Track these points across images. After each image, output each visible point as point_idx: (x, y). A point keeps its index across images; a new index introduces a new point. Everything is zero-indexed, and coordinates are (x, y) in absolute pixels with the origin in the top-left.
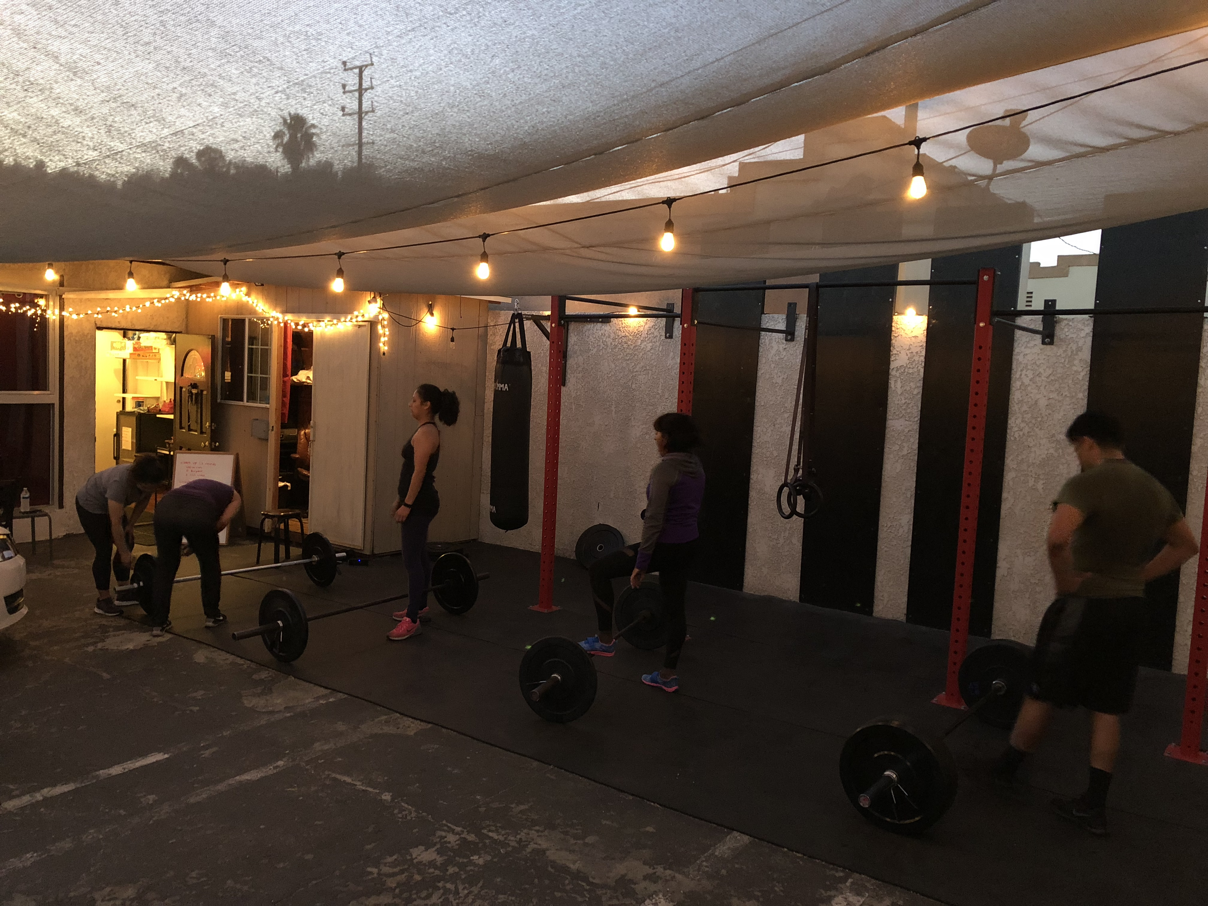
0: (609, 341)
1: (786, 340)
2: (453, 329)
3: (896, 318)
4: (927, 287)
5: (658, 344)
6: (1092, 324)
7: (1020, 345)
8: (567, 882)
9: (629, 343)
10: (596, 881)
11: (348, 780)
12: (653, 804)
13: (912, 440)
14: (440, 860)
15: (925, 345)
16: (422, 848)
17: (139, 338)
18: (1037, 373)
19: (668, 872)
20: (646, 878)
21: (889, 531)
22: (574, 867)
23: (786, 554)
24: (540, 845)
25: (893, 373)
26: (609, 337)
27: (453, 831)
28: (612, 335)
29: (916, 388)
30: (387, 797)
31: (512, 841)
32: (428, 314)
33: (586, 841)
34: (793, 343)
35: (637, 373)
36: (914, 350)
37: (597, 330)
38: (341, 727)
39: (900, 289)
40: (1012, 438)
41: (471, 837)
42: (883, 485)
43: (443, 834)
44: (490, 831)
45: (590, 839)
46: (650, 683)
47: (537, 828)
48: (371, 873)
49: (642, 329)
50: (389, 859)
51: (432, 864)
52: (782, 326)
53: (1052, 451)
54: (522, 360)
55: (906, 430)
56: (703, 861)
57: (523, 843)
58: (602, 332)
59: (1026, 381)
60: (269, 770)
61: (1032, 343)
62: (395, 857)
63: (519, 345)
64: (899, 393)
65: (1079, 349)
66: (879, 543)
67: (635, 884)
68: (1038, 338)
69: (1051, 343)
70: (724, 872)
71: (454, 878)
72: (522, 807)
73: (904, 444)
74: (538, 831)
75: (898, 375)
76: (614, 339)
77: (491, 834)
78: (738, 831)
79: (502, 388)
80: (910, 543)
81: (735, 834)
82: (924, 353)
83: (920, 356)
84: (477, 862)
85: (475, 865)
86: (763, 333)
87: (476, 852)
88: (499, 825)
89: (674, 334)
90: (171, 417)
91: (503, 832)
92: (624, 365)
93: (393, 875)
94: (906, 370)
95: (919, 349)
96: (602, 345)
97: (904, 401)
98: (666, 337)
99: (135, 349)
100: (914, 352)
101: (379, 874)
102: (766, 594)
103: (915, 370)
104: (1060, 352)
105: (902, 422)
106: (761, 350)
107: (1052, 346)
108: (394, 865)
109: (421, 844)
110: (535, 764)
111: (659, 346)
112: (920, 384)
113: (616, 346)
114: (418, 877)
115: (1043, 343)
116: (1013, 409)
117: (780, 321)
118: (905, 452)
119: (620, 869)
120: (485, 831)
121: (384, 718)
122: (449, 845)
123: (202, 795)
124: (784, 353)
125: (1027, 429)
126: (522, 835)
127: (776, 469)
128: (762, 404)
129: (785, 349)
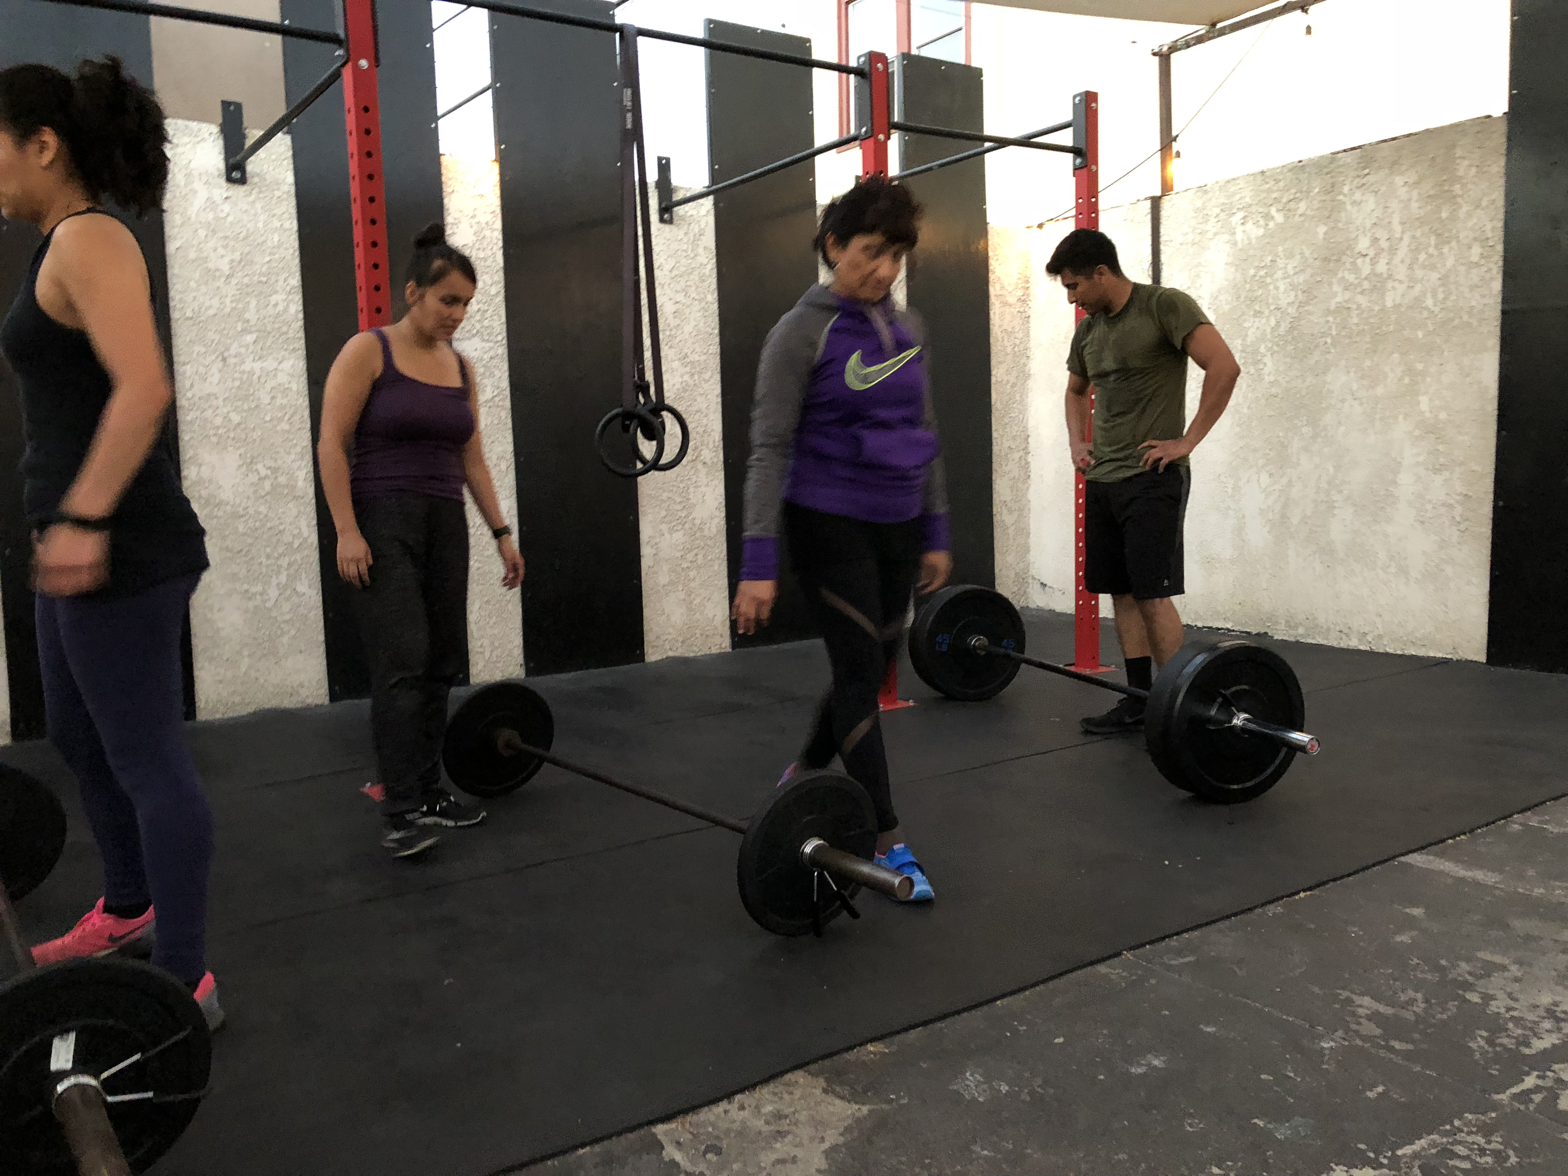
1: (229, 178)
13: (497, 373)
29: (493, 284)
34: (246, 191)
36: (483, 218)
55: (487, 357)
65: (702, 232)
69: (670, 221)
83: (493, 230)
95: (489, 217)
100: (483, 221)
103: (489, 253)
104: (682, 234)
107: (672, 226)
112: (500, 277)
115: (661, 220)
118: (489, 395)
124: (223, 209)
127: (242, 451)
128: (189, 314)
129: (226, 198)
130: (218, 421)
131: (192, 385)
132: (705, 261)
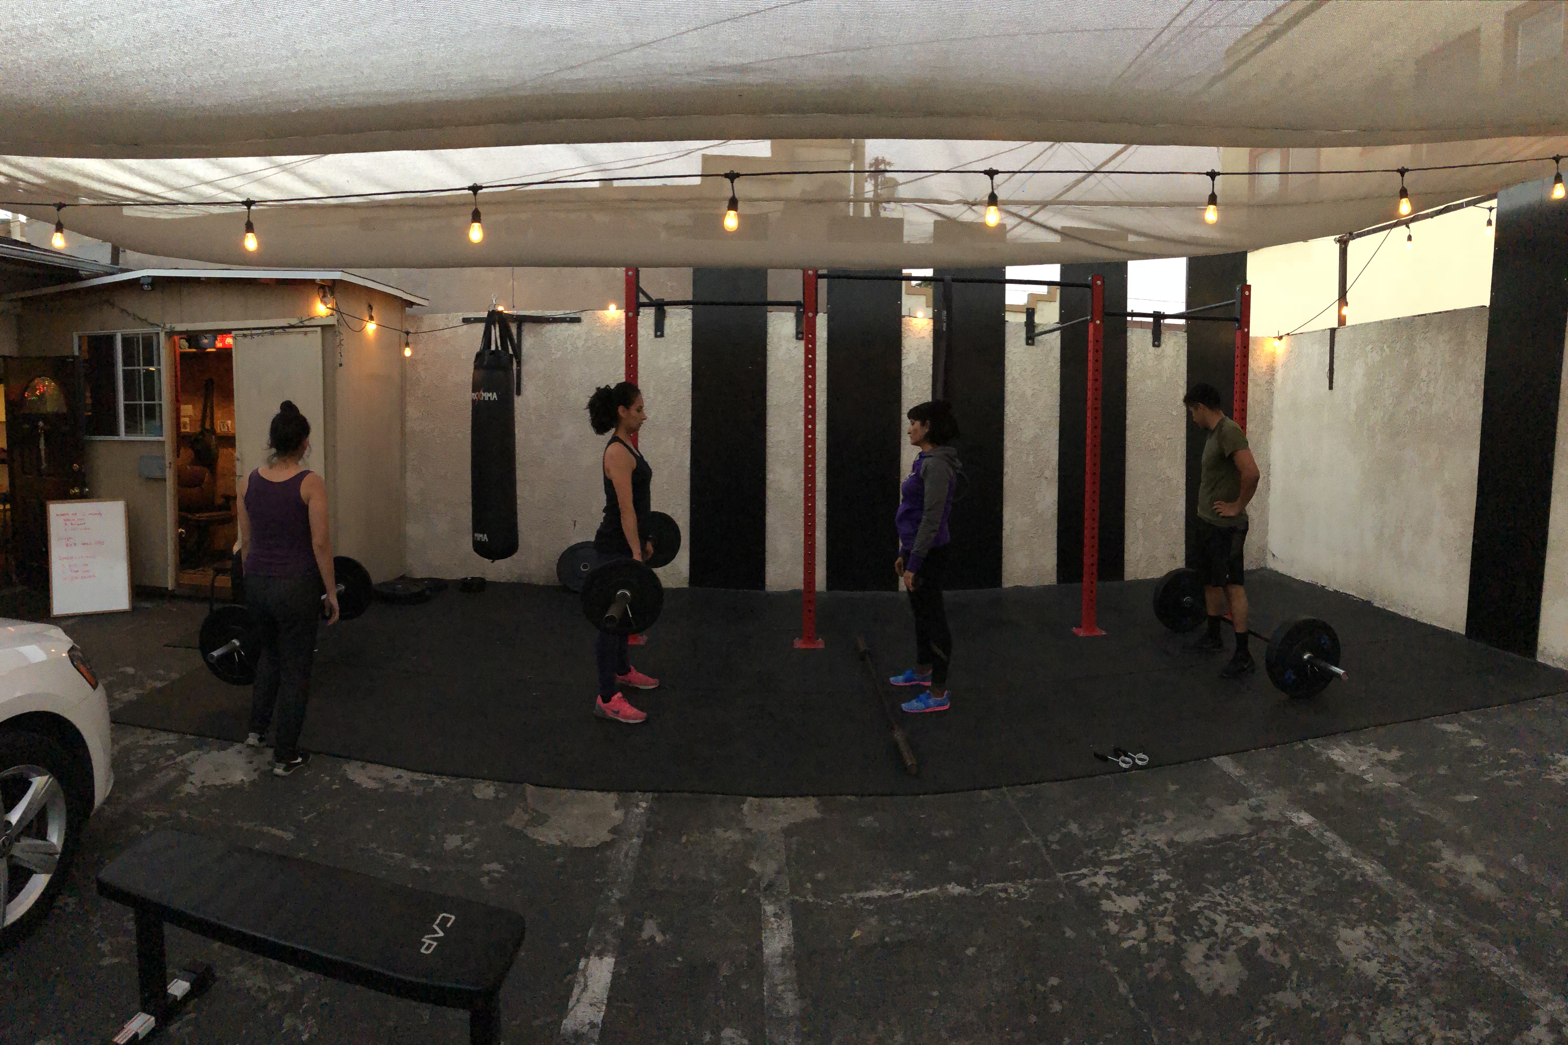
1: (797, 338)
5: (645, 343)
7: (1010, 345)
8: (1237, 845)
9: (608, 344)
15: (931, 345)
18: (1024, 369)
22: (1213, 835)
24: (1159, 840)
25: (905, 373)
26: (581, 338)
28: (584, 336)
29: (926, 384)
32: (369, 317)
37: (561, 331)
56: (1246, 783)
58: (570, 332)
59: (1016, 375)
61: (1018, 344)
64: (912, 389)
67: (1261, 818)
69: (1033, 346)
74: (1131, 834)
75: (909, 372)
79: (489, 398)
82: (931, 352)
83: (928, 355)
89: (665, 333)
94: (917, 369)
95: (926, 349)
96: (570, 348)
97: (915, 396)
98: (656, 336)
100: (923, 351)
102: (790, 588)
103: (925, 368)
106: (769, 348)
107: (1034, 349)
111: (647, 346)
112: (930, 380)
115: (1028, 344)
117: (789, 319)
119: (1231, 817)
124: (795, 352)
125: (1018, 415)
126: (1132, 843)
128: (775, 403)
129: (795, 347)
131: (773, 436)
132: (1053, 364)
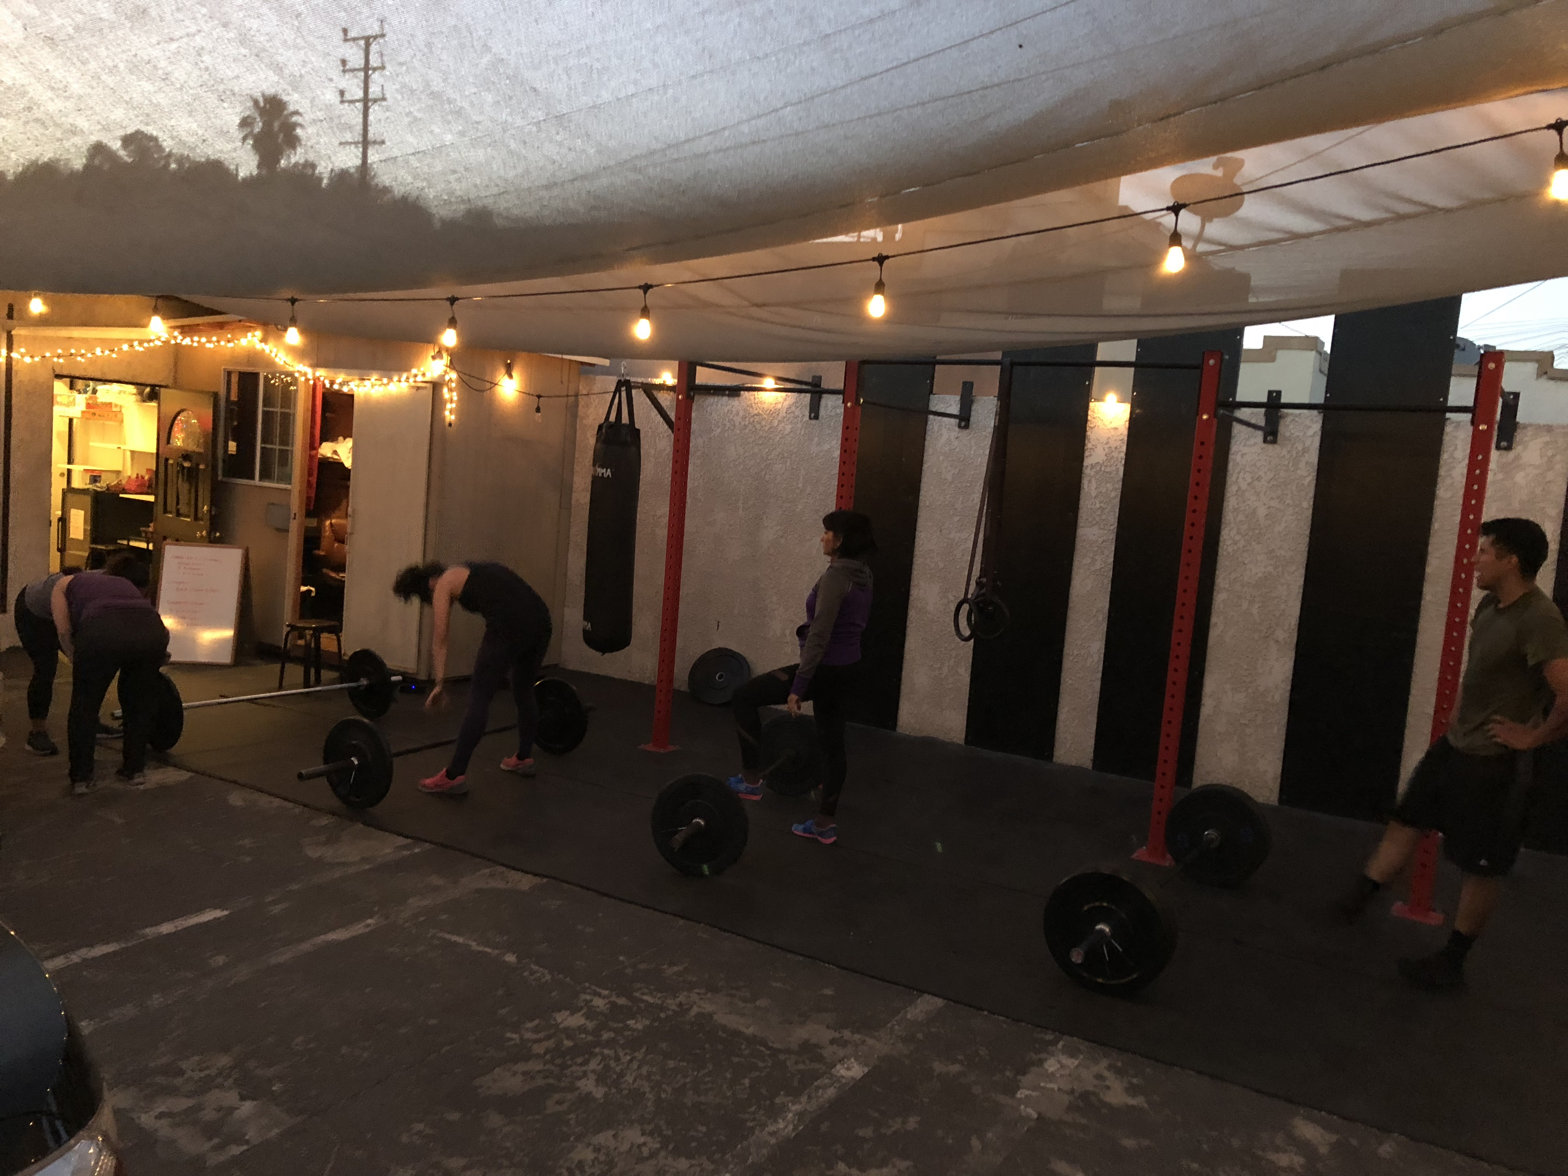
0: (738, 420)
1: (960, 427)
2: (539, 397)
3: (1092, 405)
4: (1131, 371)
5: (799, 425)
6: (1321, 422)
7: (1238, 443)
8: (743, 1047)
9: (763, 423)
10: (777, 1046)
11: (460, 940)
12: (827, 965)
13: (1106, 552)
14: (590, 1025)
15: (1126, 439)
16: (568, 1013)
17: (95, 391)
18: (1257, 476)
19: (857, 1037)
20: (833, 1042)
21: (1075, 660)
22: (750, 1031)
23: (950, 686)
24: (704, 1008)
25: (1087, 471)
26: (738, 414)
27: (600, 995)
28: (741, 413)
29: (1113, 490)
30: (511, 958)
31: (672, 1004)
32: (506, 376)
33: (758, 1003)
34: (967, 431)
35: (772, 462)
36: (1113, 444)
37: (722, 405)
38: (436, 880)
39: (1098, 370)
40: (1225, 553)
41: (622, 1001)
42: (1071, 605)
43: (588, 997)
44: (643, 994)
45: (762, 1002)
46: (803, 835)
47: (697, 991)
48: (512, 1039)
49: (779, 406)
50: (530, 1025)
51: (582, 1029)
52: (955, 409)
53: (1270, 569)
54: (629, 439)
55: (1100, 540)
56: (894, 1025)
57: (684, 1007)
58: (729, 407)
59: (1244, 486)
60: (358, 929)
61: (1252, 441)
62: (536, 1022)
63: (625, 419)
64: (1093, 496)
65: (1305, 450)
66: (1063, 675)
67: (821, 1048)
68: (1260, 435)
69: (1274, 442)
70: (920, 1036)
71: (610, 1043)
72: (676, 969)
73: (1097, 557)
74: (698, 994)
75: (1092, 473)
76: (744, 418)
77: (645, 998)
78: (929, 993)
79: (603, 474)
80: (1100, 675)
81: (927, 997)
82: (1124, 448)
83: (1120, 452)
84: (634, 1027)
85: (634, 1030)
86: (931, 417)
87: (633, 1016)
88: (652, 987)
89: (820, 415)
90: (151, 498)
91: (659, 995)
92: (756, 450)
93: (539, 1041)
94: (1103, 469)
95: (1118, 443)
96: (728, 424)
97: (1098, 506)
98: (810, 418)
99: (88, 406)
100: (1113, 446)
101: (521, 1039)
102: (924, 734)
103: (1114, 468)
104: (1284, 452)
105: (1095, 530)
106: (928, 438)
107: (1276, 446)
108: (536, 1030)
109: (566, 1009)
110: (681, 922)
111: (801, 429)
112: (1119, 485)
113: (746, 426)
114: (568, 1043)
115: (1265, 441)
116: (1227, 518)
117: (953, 403)
118: (1098, 566)
119: (802, 1033)
120: (637, 994)
121: (487, 871)
122: (598, 1010)
123: (284, 956)
124: (956, 443)
125: (1242, 543)
126: (682, 998)
127: (941, 584)
128: (927, 504)
129: (957, 438)
130: (933, 565)
131: (923, 544)
